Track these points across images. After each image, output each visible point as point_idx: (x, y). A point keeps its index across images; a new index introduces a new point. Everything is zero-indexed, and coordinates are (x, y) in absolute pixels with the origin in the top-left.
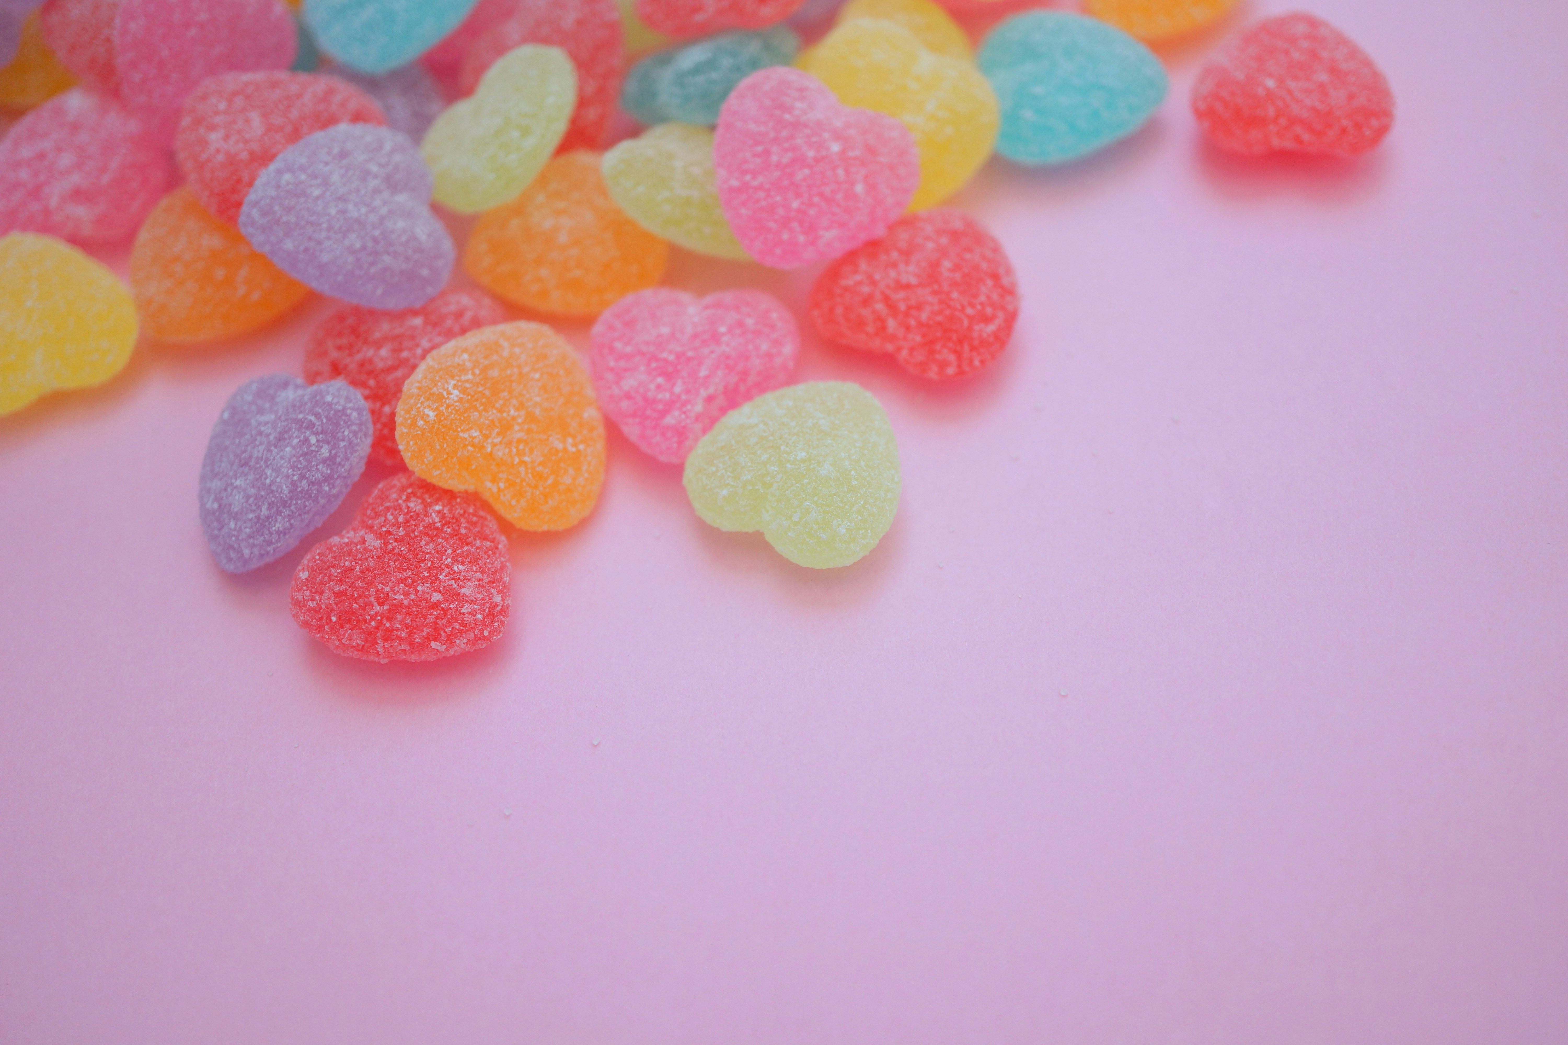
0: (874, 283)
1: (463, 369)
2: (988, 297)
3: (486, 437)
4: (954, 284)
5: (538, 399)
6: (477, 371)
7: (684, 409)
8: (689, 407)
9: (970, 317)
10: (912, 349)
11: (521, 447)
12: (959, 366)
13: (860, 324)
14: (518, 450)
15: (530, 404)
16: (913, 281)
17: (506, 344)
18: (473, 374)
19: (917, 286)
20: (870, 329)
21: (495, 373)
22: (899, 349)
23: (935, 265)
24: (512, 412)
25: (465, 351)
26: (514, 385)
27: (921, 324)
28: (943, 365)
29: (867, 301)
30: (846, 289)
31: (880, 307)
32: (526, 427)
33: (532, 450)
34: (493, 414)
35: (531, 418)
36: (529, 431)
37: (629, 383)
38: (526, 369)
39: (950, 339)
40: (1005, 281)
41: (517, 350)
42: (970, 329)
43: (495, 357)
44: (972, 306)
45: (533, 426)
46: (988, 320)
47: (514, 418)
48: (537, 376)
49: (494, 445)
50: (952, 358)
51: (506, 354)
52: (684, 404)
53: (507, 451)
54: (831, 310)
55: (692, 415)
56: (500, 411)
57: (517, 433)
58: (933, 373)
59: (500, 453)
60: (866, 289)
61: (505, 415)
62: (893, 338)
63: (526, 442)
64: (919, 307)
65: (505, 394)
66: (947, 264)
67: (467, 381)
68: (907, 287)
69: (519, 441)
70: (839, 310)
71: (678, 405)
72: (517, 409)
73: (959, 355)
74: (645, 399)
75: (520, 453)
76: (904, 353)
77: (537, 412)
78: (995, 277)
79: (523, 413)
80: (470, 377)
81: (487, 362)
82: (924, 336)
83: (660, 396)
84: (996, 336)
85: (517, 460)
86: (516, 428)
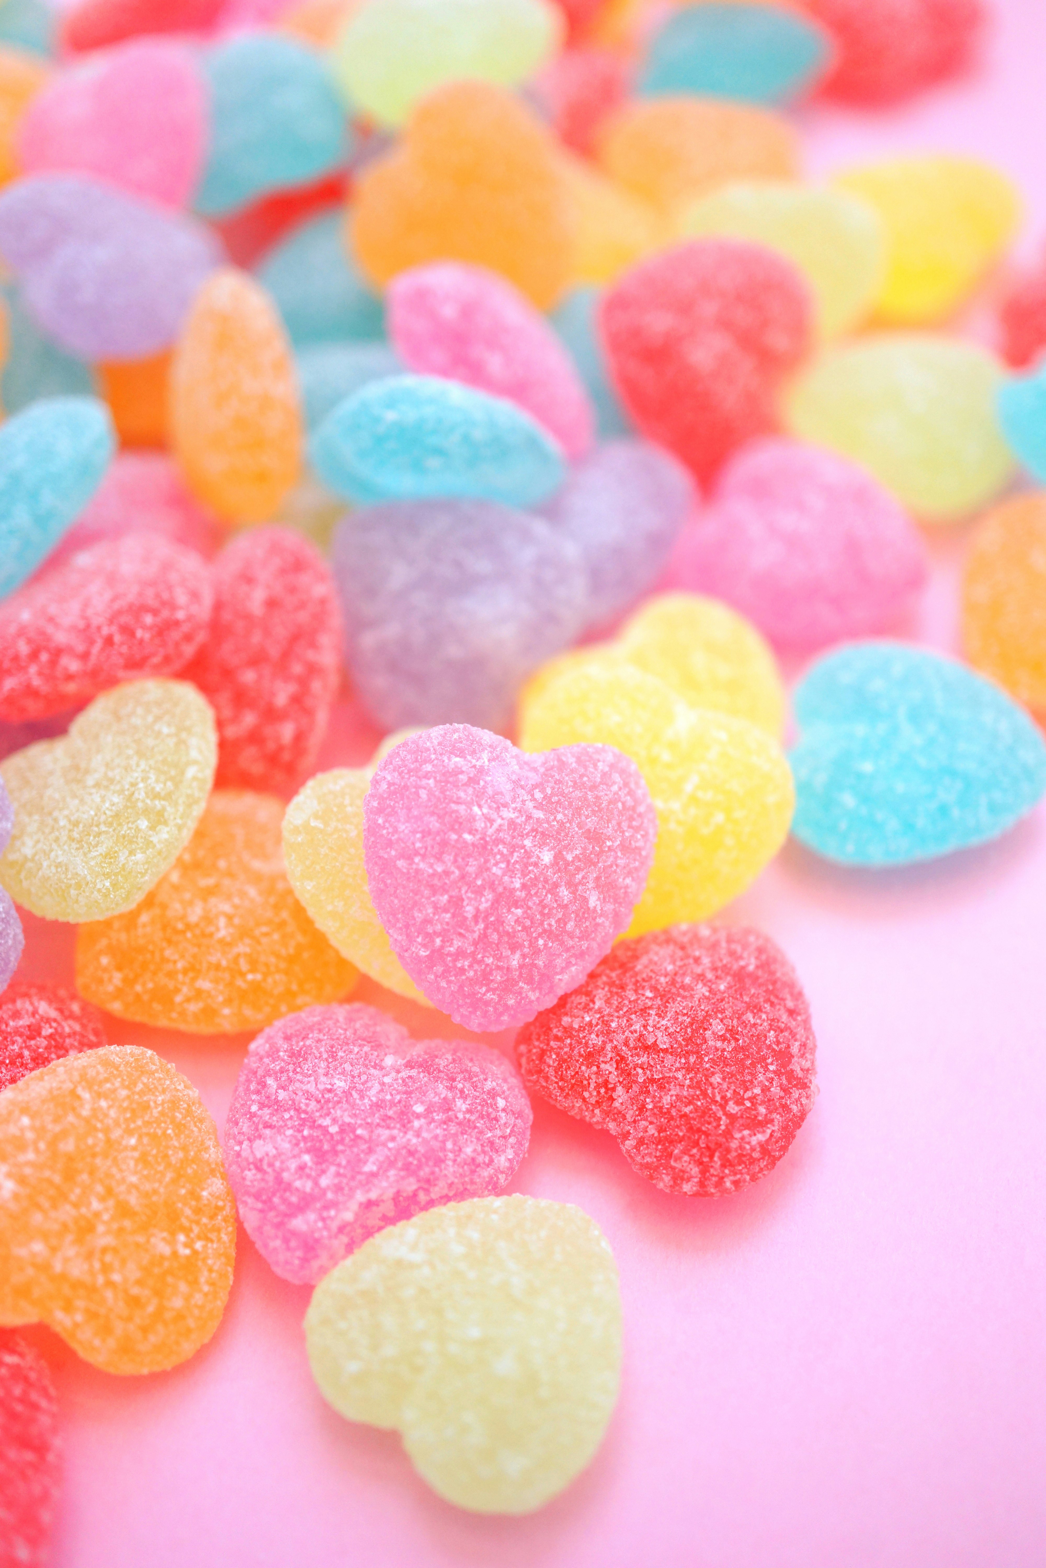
0: (608, 1033)
1: (20, 1144)
2: (765, 1090)
3: (54, 1250)
4: (721, 1060)
5: (134, 1179)
6: (42, 1146)
7: (325, 1214)
8: (332, 1213)
9: (732, 1117)
10: (641, 1142)
11: (108, 1258)
12: (702, 1184)
13: (578, 1086)
14: (103, 1264)
15: (123, 1188)
16: (664, 1042)
17: (86, 1096)
18: (37, 1151)
19: (665, 1051)
20: (591, 1095)
21: (68, 1146)
22: (626, 1135)
23: (700, 1024)
24: (96, 1205)
25: (25, 1110)
26: (98, 1161)
27: (660, 1111)
28: (679, 1177)
29: (591, 1057)
30: (568, 1031)
31: (608, 1067)
32: (115, 1226)
33: (123, 1262)
34: (66, 1212)
35: (124, 1210)
36: (121, 1230)
37: (262, 1148)
38: (116, 1134)
39: (696, 1144)
40: (796, 1066)
41: (103, 1104)
42: (728, 1134)
43: (71, 1118)
44: (739, 1102)
45: (127, 1224)
46: (756, 1124)
47: (97, 1215)
48: (133, 1141)
49: (66, 1260)
50: (695, 1170)
51: (85, 1112)
52: (326, 1208)
53: (86, 1267)
54: (542, 1054)
55: (334, 1226)
56: (76, 1206)
57: (103, 1238)
58: (664, 1182)
59: (78, 1270)
60: (595, 1040)
61: (84, 1210)
62: (618, 1117)
63: (115, 1250)
64: (662, 1084)
65: (85, 1177)
66: (717, 1027)
67: (28, 1163)
68: (651, 1049)
69: (104, 1250)
70: (551, 1059)
71: (318, 1205)
72: (102, 1199)
73: (705, 1170)
74: (279, 1180)
75: (106, 1269)
76: (630, 1143)
77: (133, 1200)
78: (784, 1057)
79: (111, 1203)
80: (30, 1156)
81: (57, 1128)
82: (660, 1130)
83: (298, 1184)
84: (764, 1149)
85: (100, 1280)
86: (101, 1228)
